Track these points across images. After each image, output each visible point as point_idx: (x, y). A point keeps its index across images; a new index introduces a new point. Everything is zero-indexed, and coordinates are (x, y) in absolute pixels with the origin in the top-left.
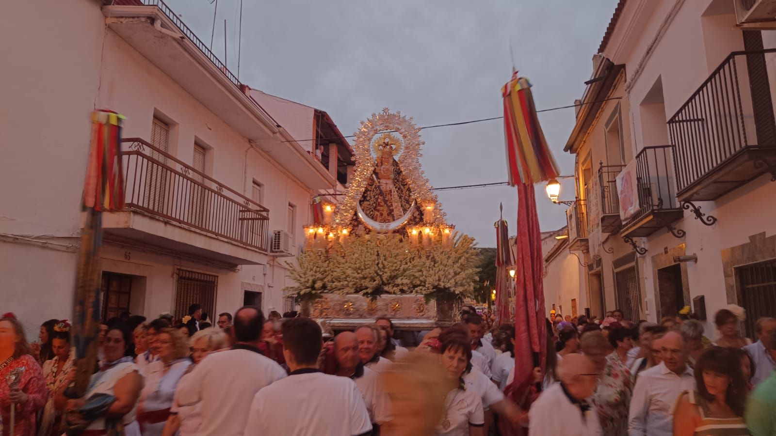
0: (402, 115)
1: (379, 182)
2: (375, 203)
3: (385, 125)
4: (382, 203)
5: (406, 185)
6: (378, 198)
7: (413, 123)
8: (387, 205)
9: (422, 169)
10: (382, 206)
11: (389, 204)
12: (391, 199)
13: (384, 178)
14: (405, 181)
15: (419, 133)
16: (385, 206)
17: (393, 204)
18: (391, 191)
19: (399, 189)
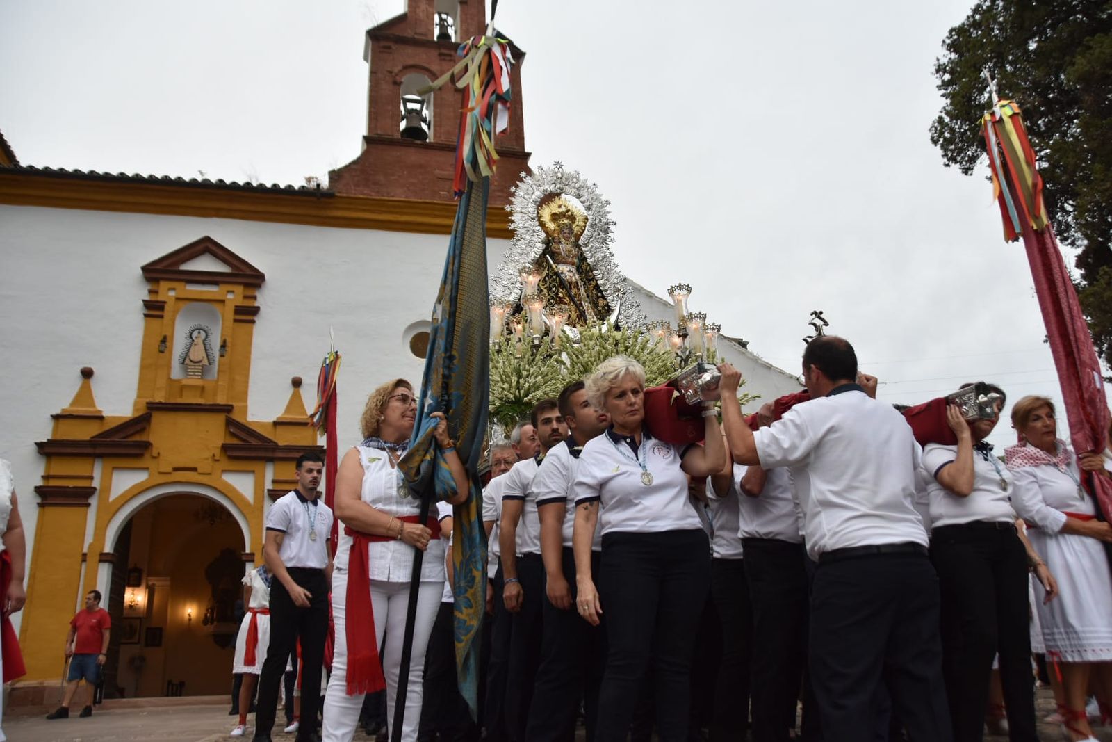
0: (582, 178)
1: (556, 267)
2: (553, 298)
3: (558, 186)
4: (567, 300)
5: (592, 280)
6: (558, 291)
7: (598, 191)
8: (574, 303)
9: (615, 260)
10: (566, 303)
11: (578, 302)
12: (580, 295)
13: (565, 263)
14: (590, 274)
15: (608, 208)
16: (572, 304)
17: (583, 303)
18: (577, 283)
19: (585, 284)
